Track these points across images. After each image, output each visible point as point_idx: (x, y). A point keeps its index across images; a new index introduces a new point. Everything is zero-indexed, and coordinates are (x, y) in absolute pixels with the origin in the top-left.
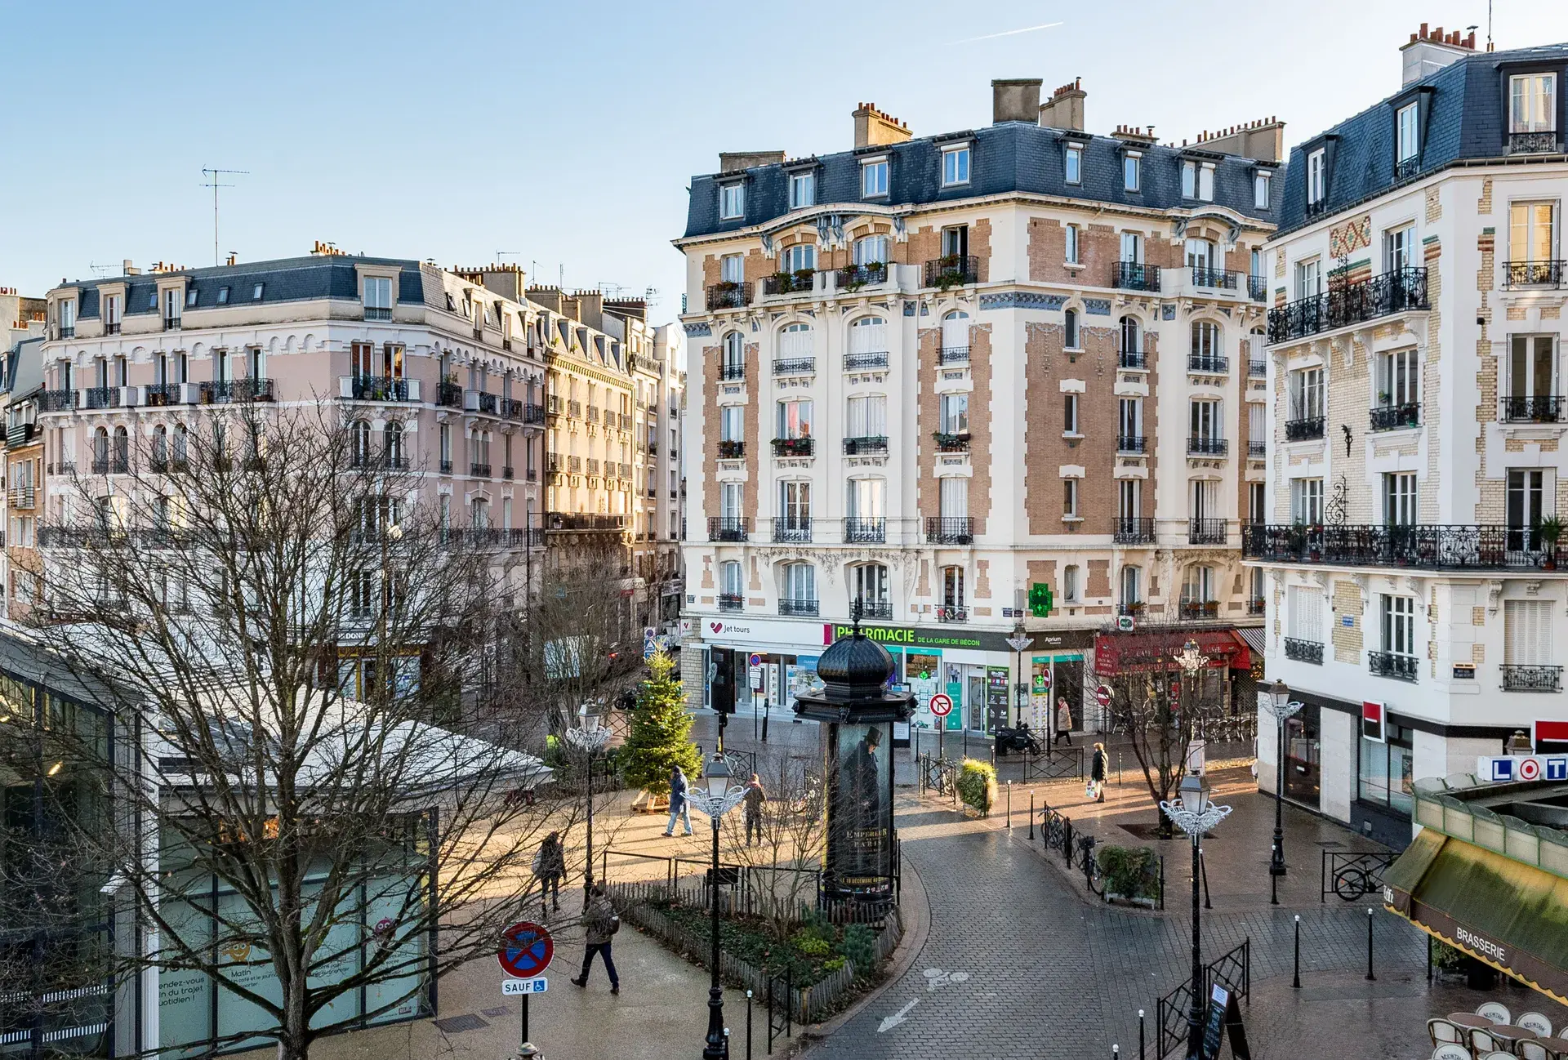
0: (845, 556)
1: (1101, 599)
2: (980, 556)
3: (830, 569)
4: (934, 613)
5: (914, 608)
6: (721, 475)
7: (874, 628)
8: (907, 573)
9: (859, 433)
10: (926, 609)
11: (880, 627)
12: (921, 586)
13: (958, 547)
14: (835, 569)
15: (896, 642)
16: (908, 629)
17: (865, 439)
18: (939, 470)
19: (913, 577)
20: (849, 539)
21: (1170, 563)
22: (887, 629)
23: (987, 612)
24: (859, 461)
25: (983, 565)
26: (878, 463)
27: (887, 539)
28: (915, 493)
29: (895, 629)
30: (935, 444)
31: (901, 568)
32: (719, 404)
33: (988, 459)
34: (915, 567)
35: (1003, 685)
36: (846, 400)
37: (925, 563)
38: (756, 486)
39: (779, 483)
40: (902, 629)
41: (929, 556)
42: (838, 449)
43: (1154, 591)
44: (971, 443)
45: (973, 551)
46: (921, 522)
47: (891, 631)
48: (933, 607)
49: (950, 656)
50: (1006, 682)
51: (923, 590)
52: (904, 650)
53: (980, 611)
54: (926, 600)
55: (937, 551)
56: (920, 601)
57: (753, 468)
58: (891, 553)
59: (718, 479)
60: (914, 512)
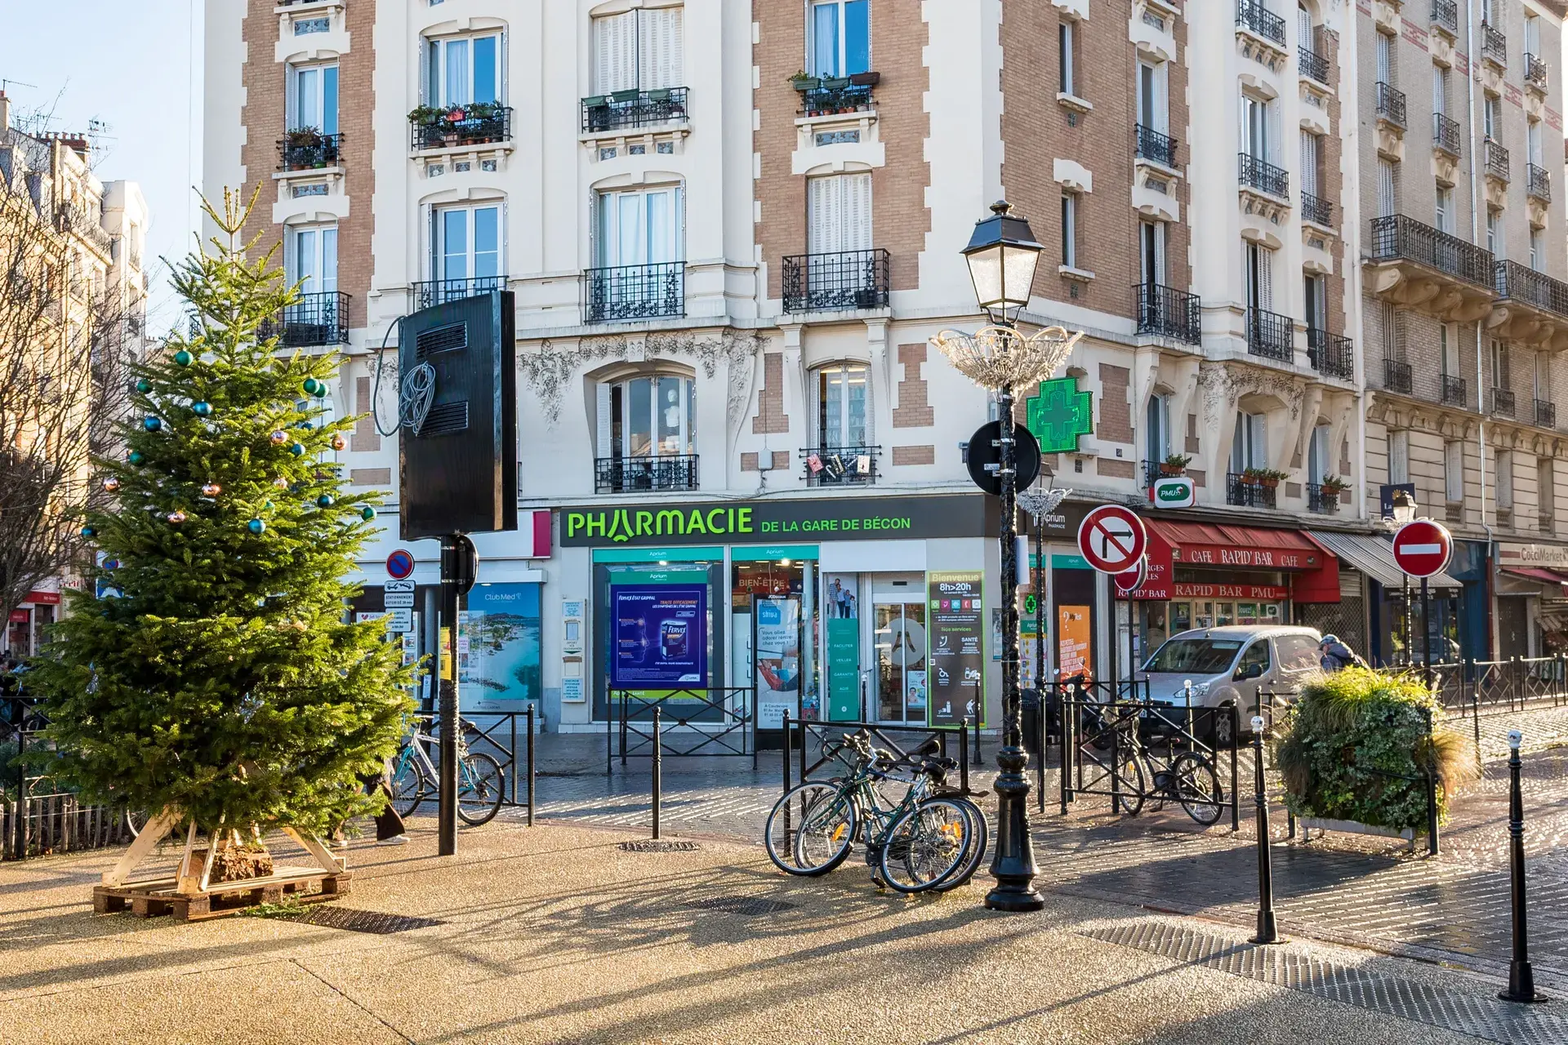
0: (588, 355)
1: (1120, 445)
2: (906, 336)
3: (551, 387)
4: (797, 467)
5: (749, 461)
6: (285, 208)
7: (654, 509)
8: (736, 384)
9: (615, 81)
10: (779, 460)
11: (670, 507)
12: (764, 409)
13: (861, 313)
14: (562, 386)
15: (709, 538)
16: (737, 505)
17: (634, 94)
18: (805, 157)
19: (746, 391)
20: (597, 313)
21: (1219, 389)
22: (687, 509)
23: (925, 455)
24: (620, 145)
25: (913, 355)
26: (665, 148)
27: (690, 309)
28: (750, 212)
29: (705, 508)
30: (796, 102)
31: (722, 367)
32: (279, 57)
33: (922, 126)
34: (753, 370)
35: (970, 611)
36: (586, 19)
37: (774, 362)
38: (368, 226)
39: (426, 210)
40: (725, 505)
41: (787, 345)
42: (568, 118)
43: (1192, 443)
44: (880, 95)
45: (891, 322)
46: (763, 274)
47: (696, 514)
48: (794, 455)
49: (835, 557)
50: (976, 604)
51: (769, 420)
52: (727, 554)
53: (903, 456)
54: (777, 442)
55: (807, 328)
56: (764, 445)
57: (362, 188)
58: (701, 338)
59: (278, 217)
60: (748, 253)
